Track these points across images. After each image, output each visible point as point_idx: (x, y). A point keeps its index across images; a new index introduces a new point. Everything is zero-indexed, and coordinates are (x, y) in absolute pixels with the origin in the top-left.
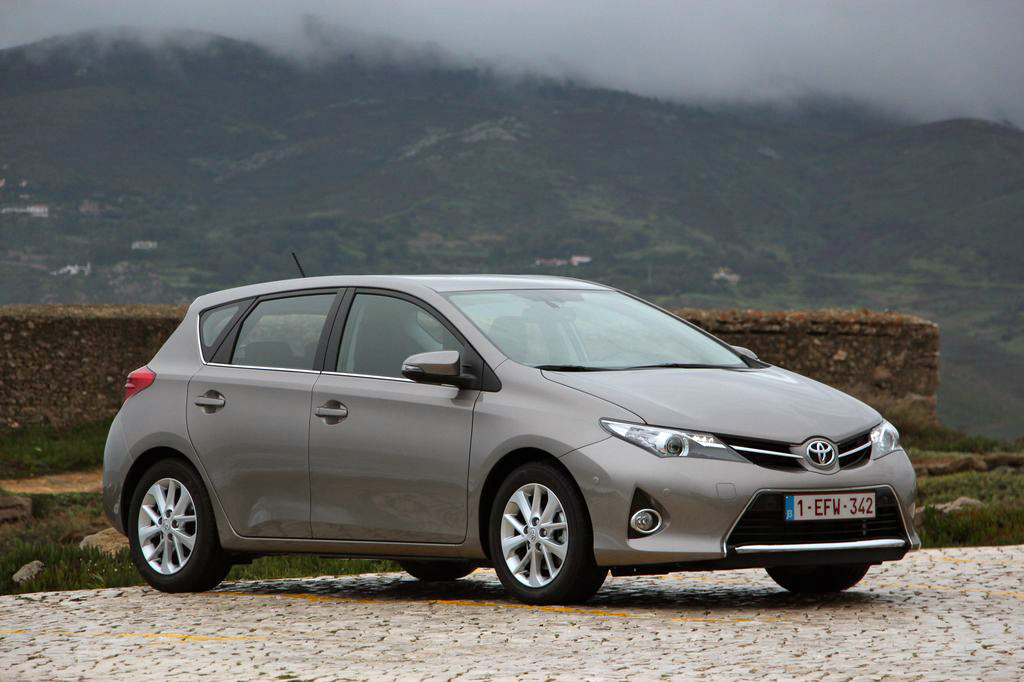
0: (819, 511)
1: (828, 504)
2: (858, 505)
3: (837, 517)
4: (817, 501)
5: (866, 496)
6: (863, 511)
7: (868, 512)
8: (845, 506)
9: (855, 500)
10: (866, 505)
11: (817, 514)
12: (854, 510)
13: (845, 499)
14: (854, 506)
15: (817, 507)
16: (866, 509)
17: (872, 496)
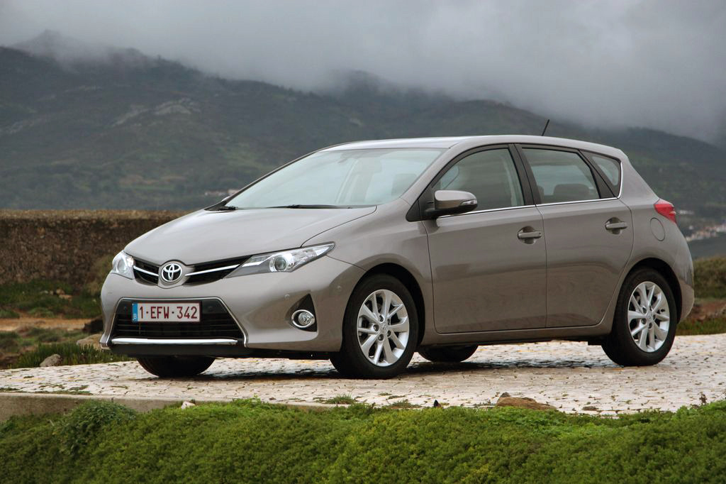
0: (154, 315)
1: (160, 310)
2: (184, 312)
3: (166, 320)
4: (152, 308)
5: (191, 305)
6: (188, 316)
7: (193, 317)
8: (173, 313)
9: (181, 308)
10: (191, 312)
11: (152, 318)
12: (180, 315)
13: (173, 307)
14: (180, 312)
15: (152, 312)
16: (191, 315)
17: (197, 306)
